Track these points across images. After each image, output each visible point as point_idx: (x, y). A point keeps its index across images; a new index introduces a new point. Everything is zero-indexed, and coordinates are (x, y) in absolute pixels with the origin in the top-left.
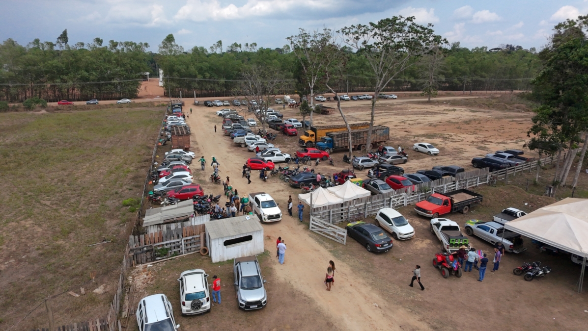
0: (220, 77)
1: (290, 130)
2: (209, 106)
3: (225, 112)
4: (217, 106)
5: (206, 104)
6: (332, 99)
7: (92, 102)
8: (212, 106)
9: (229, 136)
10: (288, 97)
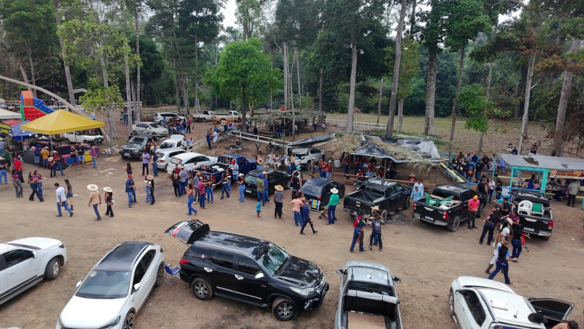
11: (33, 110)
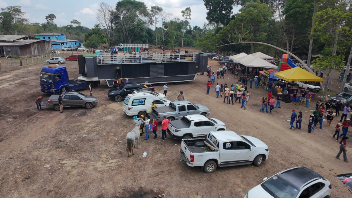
11: (286, 65)
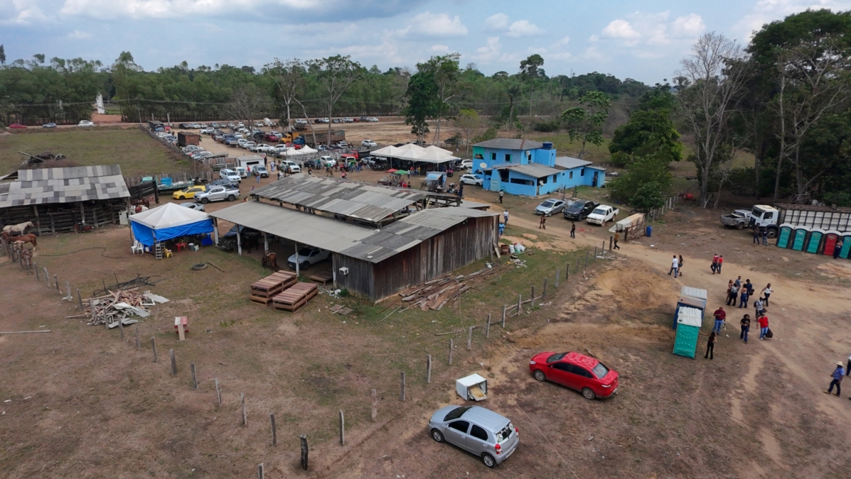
0: (189, 99)
1: (273, 137)
2: (186, 128)
3: (209, 130)
4: (194, 128)
5: (181, 127)
6: (313, 122)
7: (49, 126)
8: (189, 128)
9: (222, 143)
10: (267, 120)
